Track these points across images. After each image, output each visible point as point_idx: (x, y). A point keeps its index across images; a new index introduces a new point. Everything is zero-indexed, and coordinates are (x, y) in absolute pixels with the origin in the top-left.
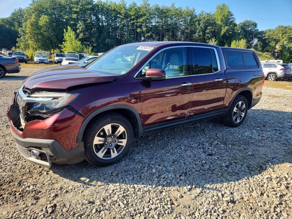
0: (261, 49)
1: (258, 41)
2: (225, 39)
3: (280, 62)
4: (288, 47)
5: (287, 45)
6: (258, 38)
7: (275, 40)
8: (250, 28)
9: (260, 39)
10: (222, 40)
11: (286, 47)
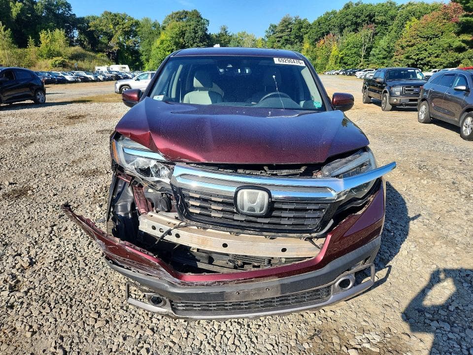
0: (90, 46)
1: (80, 33)
2: (22, 26)
3: (125, 68)
4: (127, 46)
5: (125, 43)
6: (78, 28)
7: (106, 34)
8: (61, 11)
9: (82, 31)
10: (19, 29)
11: (124, 46)
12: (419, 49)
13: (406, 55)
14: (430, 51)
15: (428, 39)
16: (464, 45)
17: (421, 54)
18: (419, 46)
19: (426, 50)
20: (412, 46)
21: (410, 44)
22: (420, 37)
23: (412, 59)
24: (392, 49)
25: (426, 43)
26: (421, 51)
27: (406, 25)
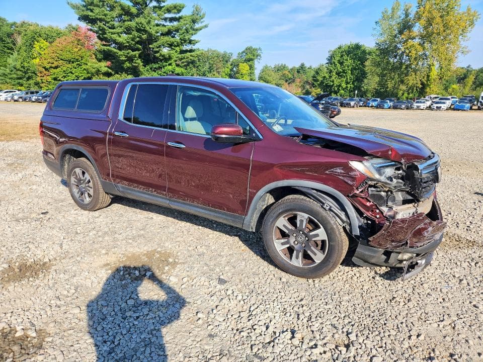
12: (64, 71)
13: (53, 76)
14: (77, 74)
15: (70, 61)
16: (110, 71)
17: (69, 76)
18: (65, 69)
19: (71, 73)
20: (56, 67)
21: (53, 65)
22: (61, 59)
23: (60, 80)
24: (28, 69)
25: (69, 66)
26: (68, 74)
27: (34, 46)
